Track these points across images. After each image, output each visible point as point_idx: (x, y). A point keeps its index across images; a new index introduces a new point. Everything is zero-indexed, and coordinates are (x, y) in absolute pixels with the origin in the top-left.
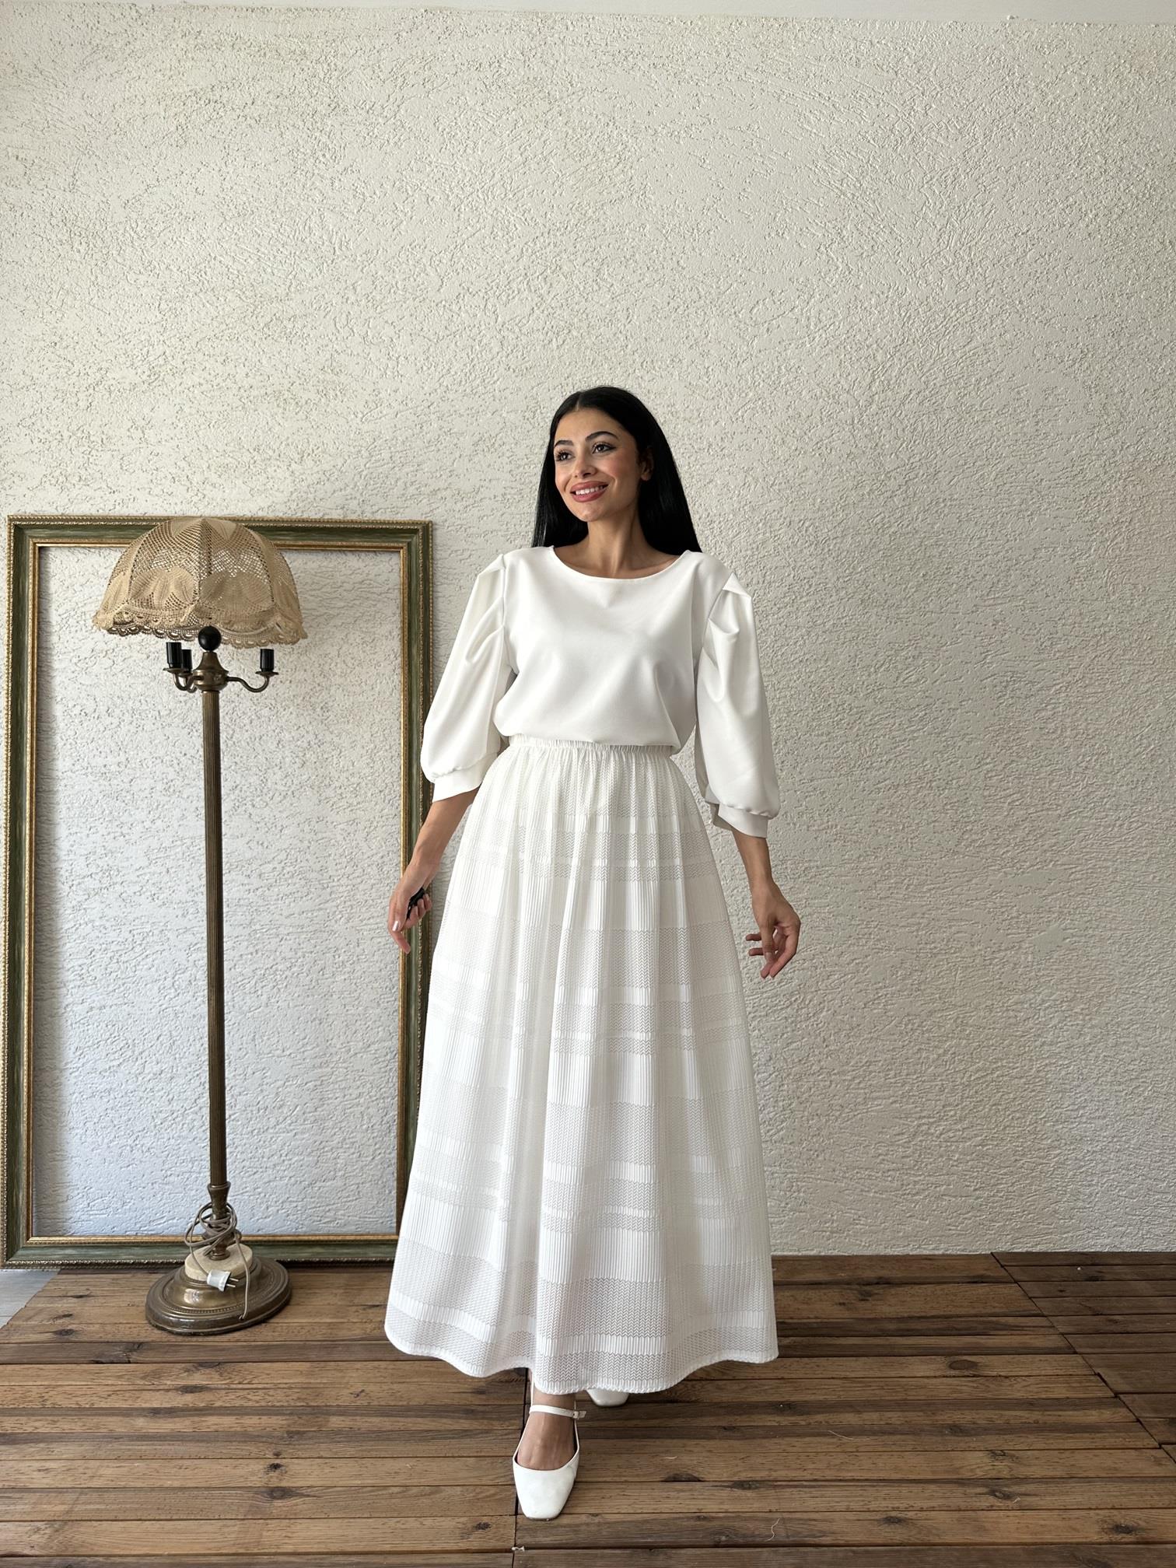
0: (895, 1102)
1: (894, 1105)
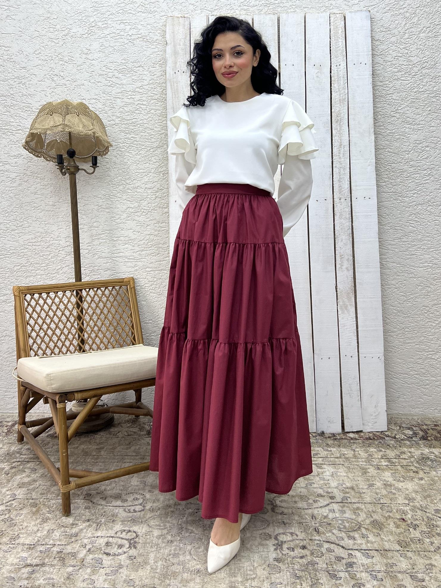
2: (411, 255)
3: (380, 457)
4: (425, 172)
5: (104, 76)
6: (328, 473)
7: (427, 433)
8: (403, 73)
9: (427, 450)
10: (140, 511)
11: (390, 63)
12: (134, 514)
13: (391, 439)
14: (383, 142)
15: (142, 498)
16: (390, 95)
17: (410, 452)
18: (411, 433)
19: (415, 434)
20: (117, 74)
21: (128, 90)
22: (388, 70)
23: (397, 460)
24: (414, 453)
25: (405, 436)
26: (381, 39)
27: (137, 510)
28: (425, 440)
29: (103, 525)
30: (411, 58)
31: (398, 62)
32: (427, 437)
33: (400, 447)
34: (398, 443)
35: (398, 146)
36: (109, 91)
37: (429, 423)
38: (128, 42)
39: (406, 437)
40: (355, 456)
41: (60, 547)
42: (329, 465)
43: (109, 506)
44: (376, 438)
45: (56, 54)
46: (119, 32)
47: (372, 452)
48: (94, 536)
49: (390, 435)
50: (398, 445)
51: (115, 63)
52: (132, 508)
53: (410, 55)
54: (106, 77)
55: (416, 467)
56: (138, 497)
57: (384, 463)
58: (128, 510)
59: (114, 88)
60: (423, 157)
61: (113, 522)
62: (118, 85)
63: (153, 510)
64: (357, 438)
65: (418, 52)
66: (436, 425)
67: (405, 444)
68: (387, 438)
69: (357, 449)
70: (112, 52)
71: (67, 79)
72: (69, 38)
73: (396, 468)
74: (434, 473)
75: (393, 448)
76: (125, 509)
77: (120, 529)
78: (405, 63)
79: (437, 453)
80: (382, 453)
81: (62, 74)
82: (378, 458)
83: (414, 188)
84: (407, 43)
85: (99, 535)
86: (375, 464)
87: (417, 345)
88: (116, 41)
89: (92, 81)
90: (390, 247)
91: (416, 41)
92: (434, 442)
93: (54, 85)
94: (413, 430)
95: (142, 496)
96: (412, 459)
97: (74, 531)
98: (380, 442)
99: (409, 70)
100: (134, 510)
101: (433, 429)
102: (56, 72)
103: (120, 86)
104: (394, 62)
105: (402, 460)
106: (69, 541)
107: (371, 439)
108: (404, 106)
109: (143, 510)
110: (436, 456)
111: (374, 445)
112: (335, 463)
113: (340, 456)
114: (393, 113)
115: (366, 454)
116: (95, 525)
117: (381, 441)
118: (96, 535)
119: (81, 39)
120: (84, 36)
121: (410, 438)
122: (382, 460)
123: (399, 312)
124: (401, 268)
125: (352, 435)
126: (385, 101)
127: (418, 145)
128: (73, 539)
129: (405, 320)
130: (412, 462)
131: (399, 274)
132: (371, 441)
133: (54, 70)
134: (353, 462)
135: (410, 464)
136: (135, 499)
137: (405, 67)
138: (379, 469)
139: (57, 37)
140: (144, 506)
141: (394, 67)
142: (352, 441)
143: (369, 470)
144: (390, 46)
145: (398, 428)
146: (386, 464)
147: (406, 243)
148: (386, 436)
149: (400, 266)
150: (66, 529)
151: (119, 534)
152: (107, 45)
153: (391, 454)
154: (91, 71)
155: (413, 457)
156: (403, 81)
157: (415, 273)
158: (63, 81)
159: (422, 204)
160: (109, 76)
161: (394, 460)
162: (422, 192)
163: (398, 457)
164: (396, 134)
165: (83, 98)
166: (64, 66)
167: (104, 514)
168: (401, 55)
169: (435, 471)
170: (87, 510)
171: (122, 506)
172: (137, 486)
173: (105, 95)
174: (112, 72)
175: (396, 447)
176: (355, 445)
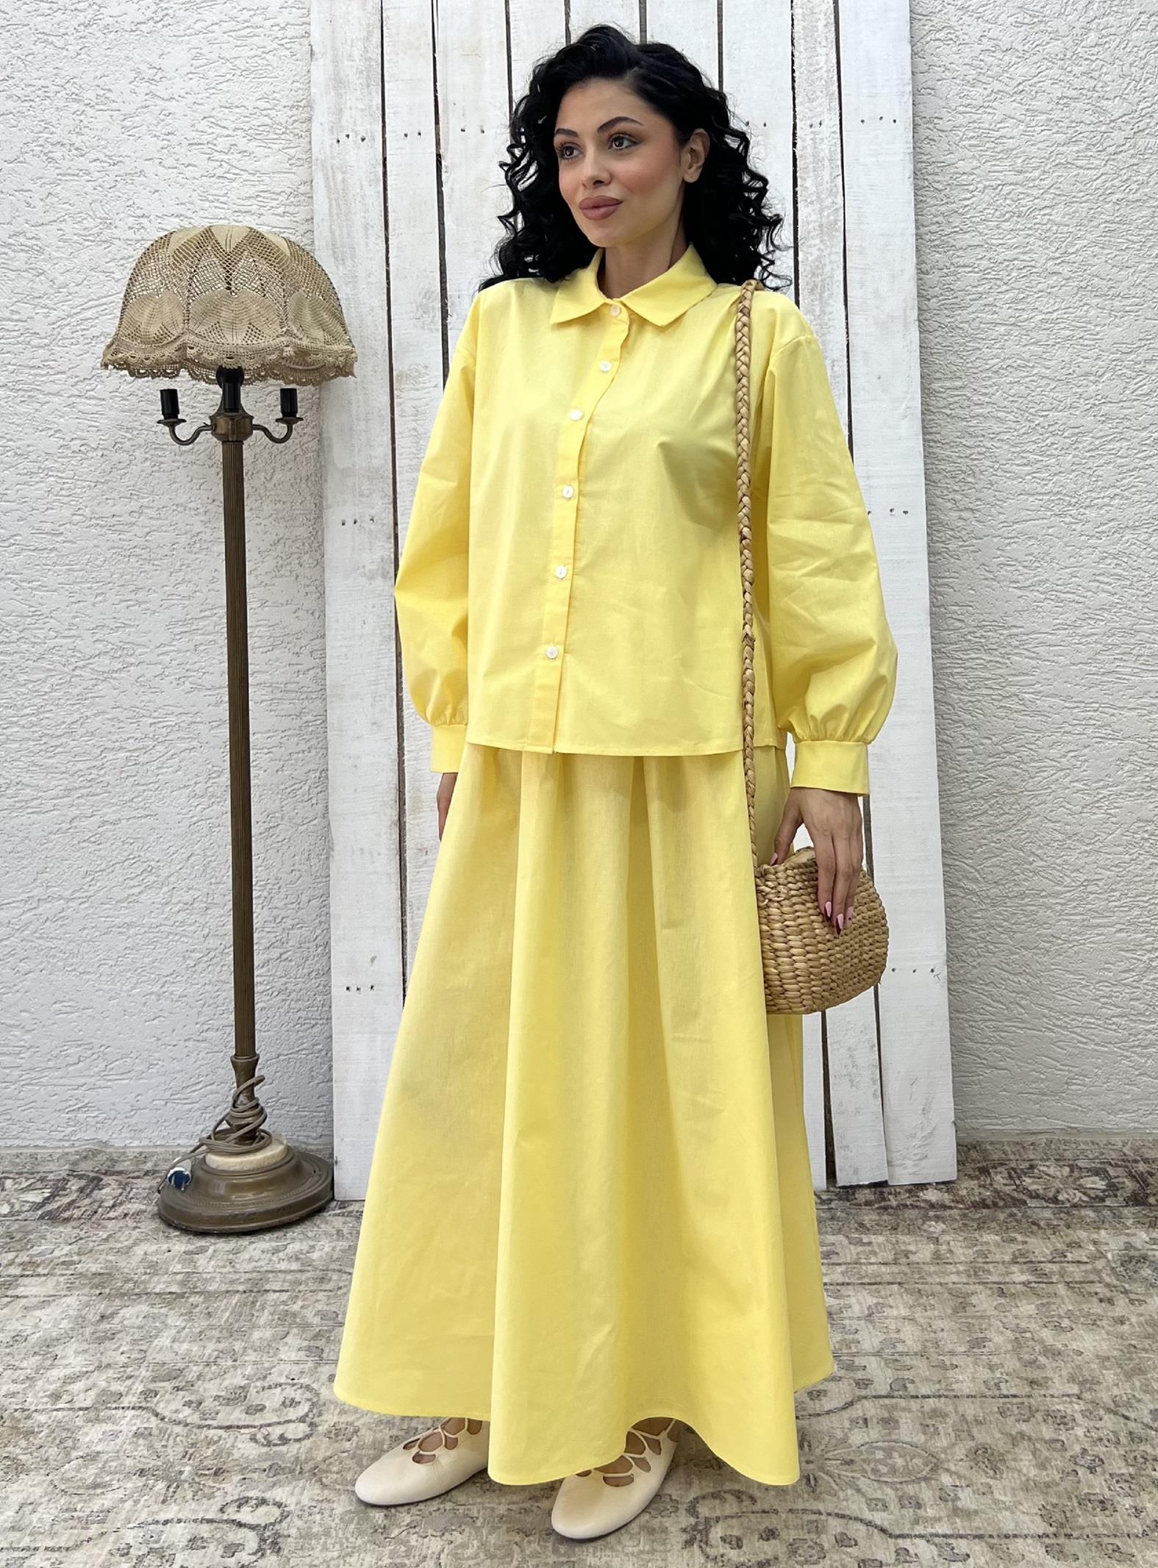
0: (1120, 931)
1: (1118, 935)
2: (1103, 674)
4: (1144, 434)
6: (857, 1310)
7: (1148, 1185)
8: (1083, 146)
10: (299, 1440)
11: (1044, 117)
12: (281, 1448)
13: (1045, 1204)
14: (1024, 349)
15: (308, 1400)
16: (1042, 212)
17: (1094, 1242)
18: (1101, 1184)
19: (1113, 1188)
20: (242, 143)
21: (278, 190)
22: (1041, 137)
23: (1055, 1267)
24: (1107, 1244)
25: (1084, 1194)
26: (1020, 48)
27: (289, 1435)
28: (1141, 1204)
29: (186, 1485)
30: (1105, 102)
31: (1068, 114)
32: (1147, 1196)
33: (1069, 1227)
34: (1062, 1215)
35: (1067, 359)
36: (215, 192)
37: (1151, 1153)
38: (275, 46)
39: (1085, 1198)
40: (937, 1257)
41: (49, 1554)
42: (860, 1288)
43: (209, 1427)
44: (1001, 1204)
45: (58, 81)
46: (247, 18)
47: (987, 1243)
48: (157, 1518)
49: (1041, 1192)
50: (1062, 1223)
51: (237, 110)
52: (276, 1431)
53: (1101, 94)
54: (209, 151)
55: (1108, 1285)
56: (298, 1395)
57: (1020, 1277)
58: (265, 1438)
59: (234, 184)
60: (1139, 392)
61: (216, 1474)
62: (246, 176)
63: (337, 1435)
64: (948, 1203)
65: (1125, 85)
67: (1081, 1218)
68: (1032, 1203)
69: (947, 1238)
70: (229, 76)
71: (92, 156)
72: (99, 34)
73: (1050, 1290)
75: (1048, 1232)
76: (255, 1435)
77: (236, 1497)
78: (1087, 118)
80: (1014, 1247)
81: (77, 140)
82: (1003, 1262)
83: (1112, 479)
84: (1094, 58)
85: (169, 1516)
86: (995, 1279)
87: (1117, 932)
88: (239, 43)
89: (170, 162)
90: (1042, 650)
91: (1118, 53)
93: (51, 172)
94: (1106, 1176)
95: (308, 1395)
96: (1100, 1264)
97: (96, 1505)
98: (1012, 1215)
99: (1099, 137)
100: (282, 1437)
102: (60, 133)
103: (251, 177)
104: (1056, 115)
105: (1071, 1268)
106: (79, 1535)
107: (987, 1207)
108: (1085, 242)
109: (308, 1436)
111: (993, 1225)
112: (878, 1280)
113: (895, 1259)
114: (1051, 263)
115: (971, 1252)
116: (161, 1486)
117: (1015, 1210)
118: (162, 1517)
119: (133, 36)
120: (143, 27)
121: (1096, 1200)
122: (1014, 1268)
123: (1069, 838)
124: (1075, 711)
125: (932, 1195)
126: (1030, 229)
127: (1124, 356)
128: (94, 1530)
129: (1086, 860)
130: (1099, 1272)
131: (1069, 728)
132: (985, 1211)
133: (53, 129)
134: (930, 1274)
135: (1092, 1277)
136: (288, 1403)
137: (1086, 128)
138: (1002, 1294)
139: (62, 31)
140: (311, 1425)
141: (1056, 128)
142: (931, 1213)
143: (975, 1300)
144: (1044, 68)
145: (1066, 1170)
146: (1025, 1278)
147: (1089, 639)
148: (1031, 1197)
149: (1072, 705)
150: (76, 1499)
151: (231, 1513)
152: (214, 56)
153: (1041, 1247)
154: (164, 131)
155: (1102, 1256)
156: (1081, 171)
157: (1116, 727)
158: (82, 162)
159: (1134, 528)
160: (218, 148)
161: (1049, 1267)
162: (1134, 494)
163: (1059, 1257)
164: (1062, 325)
165: (139, 212)
166: (82, 117)
167: (191, 1451)
168: (1074, 93)
170: (141, 1441)
171: (247, 1427)
172: (297, 1363)
173: (207, 204)
174: (227, 136)
175: (1055, 1229)
176: (941, 1226)
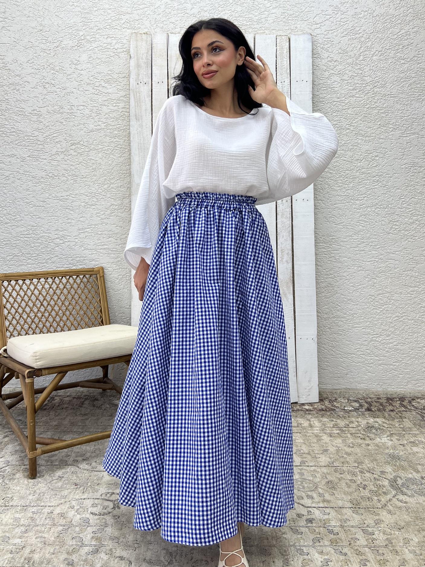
3: (332, 426)
5: (91, 85)
7: (371, 405)
9: (372, 420)
13: (341, 410)
17: (358, 422)
18: (357, 405)
19: (361, 406)
20: (102, 84)
21: (114, 99)
23: (346, 429)
24: (361, 422)
25: (353, 407)
28: (370, 411)
29: (89, 488)
32: (371, 408)
33: (349, 417)
34: (347, 414)
37: (372, 396)
38: (114, 55)
39: (353, 409)
41: (50, 508)
43: (94, 471)
44: (328, 410)
45: (48, 64)
46: (106, 46)
47: (325, 421)
48: (81, 498)
49: (340, 407)
50: (347, 416)
51: (102, 74)
55: (363, 434)
57: (336, 431)
59: (99, 96)
61: (98, 485)
62: (103, 94)
64: (312, 409)
66: (378, 398)
67: (352, 414)
68: (337, 410)
69: (312, 419)
70: (100, 64)
71: (57, 87)
72: (60, 50)
73: (345, 435)
74: (379, 439)
77: (105, 492)
79: (380, 422)
80: (333, 423)
81: (53, 82)
82: (330, 427)
85: (85, 497)
86: (328, 432)
87: (363, 329)
88: (103, 54)
89: (81, 89)
90: (342, 243)
92: (377, 412)
93: (45, 92)
94: (359, 402)
96: (360, 428)
97: (63, 493)
98: (331, 413)
101: (376, 402)
103: (105, 94)
105: (351, 429)
106: (58, 502)
107: (323, 411)
110: (379, 425)
111: (326, 416)
113: (298, 425)
115: (320, 424)
116: (82, 488)
118: (83, 497)
119: (71, 51)
120: (74, 48)
121: (356, 410)
122: (334, 429)
123: (349, 300)
124: (351, 262)
125: (307, 407)
128: (63, 501)
129: (354, 307)
130: (359, 430)
131: (349, 267)
133: (46, 79)
134: (309, 430)
135: (358, 432)
138: (331, 436)
139: (49, 49)
142: (307, 412)
143: (323, 438)
145: (347, 401)
146: (337, 432)
147: (356, 240)
148: (337, 408)
150: (56, 492)
151: (104, 496)
152: (95, 57)
153: (342, 423)
154: (80, 81)
155: (360, 426)
157: (364, 267)
158: (55, 90)
159: (371, 207)
160: (95, 86)
161: (344, 429)
163: (347, 426)
165: (72, 104)
166: (55, 75)
167: (90, 478)
169: (380, 438)
170: (74, 475)
173: (91, 102)
174: (98, 82)
175: (345, 418)
176: (310, 416)
